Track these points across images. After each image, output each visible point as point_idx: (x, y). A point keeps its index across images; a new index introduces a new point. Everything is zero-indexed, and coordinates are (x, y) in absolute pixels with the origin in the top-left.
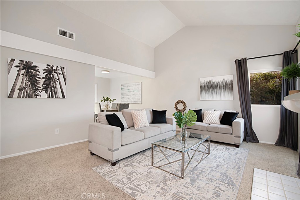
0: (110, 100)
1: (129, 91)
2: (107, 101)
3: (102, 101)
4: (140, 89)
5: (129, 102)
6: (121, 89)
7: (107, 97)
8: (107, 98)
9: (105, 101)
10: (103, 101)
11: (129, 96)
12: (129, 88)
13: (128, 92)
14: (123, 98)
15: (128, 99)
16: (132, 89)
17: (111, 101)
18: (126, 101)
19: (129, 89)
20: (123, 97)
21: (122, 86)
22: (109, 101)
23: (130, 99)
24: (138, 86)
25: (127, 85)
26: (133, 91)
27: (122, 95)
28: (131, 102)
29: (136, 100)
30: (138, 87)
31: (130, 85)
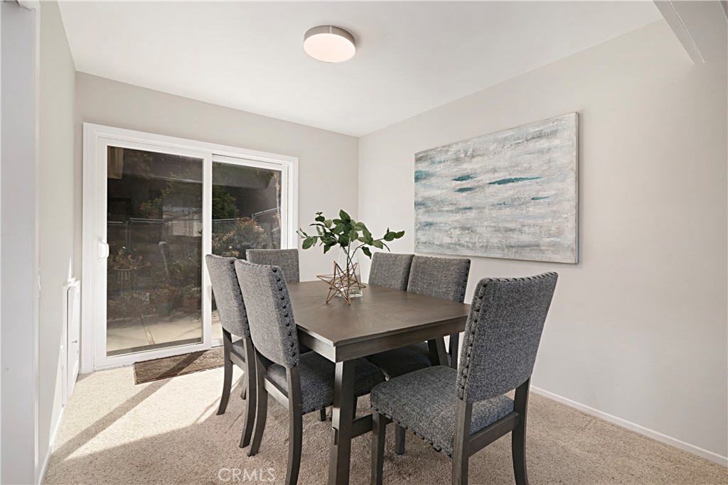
0: (361, 234)
1: (465, 184)
2: (344, 244)
3: (308, 243)
4: (568, 159)
5: (474, 248)
6: (417, 179)
7: (342, 213)
8: (345, 222)
9: (333, 244)
10: (320, 245)
11: (471, 214)
12: (467, 167)
13: (462, 190)
14: (430, 224)
15: (463, 228)
16: (494, 171)
17: (370, 242)
18: (447, 240)
19: (468, 172)
20: (430, 220)
21: (419, 159)
22: (355, 244)
23: (479, 230)
24: (543, 144)
25: (454, 149)
26: (500, 183)
27: (422, 210)
28: (486, 247)
29: (525, 238)
30: (541, 151)
31: (473, 151)
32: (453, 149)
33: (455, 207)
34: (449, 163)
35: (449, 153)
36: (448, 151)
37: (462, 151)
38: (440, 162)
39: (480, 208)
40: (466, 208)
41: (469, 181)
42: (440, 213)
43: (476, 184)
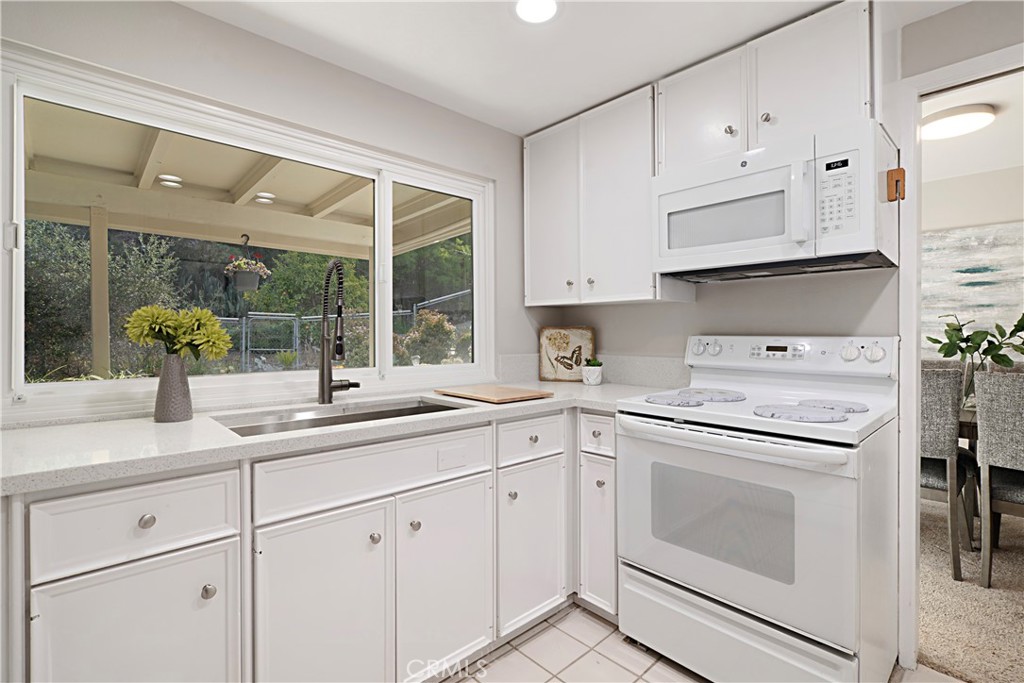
1: (979, 277)
13: (973, 284)
19: (985, 263)
31: (995, 239)
32: (956, 236)
33: (959, 304)
34: (947, 252)
35: (947, 240)
36: (945, 237)
37: (973, 238)
38: (930, 250)
39: (1007, 305)
40: (983, 306)
41: (989, 273)
42: (930, 310)
43: (1000, 278)
